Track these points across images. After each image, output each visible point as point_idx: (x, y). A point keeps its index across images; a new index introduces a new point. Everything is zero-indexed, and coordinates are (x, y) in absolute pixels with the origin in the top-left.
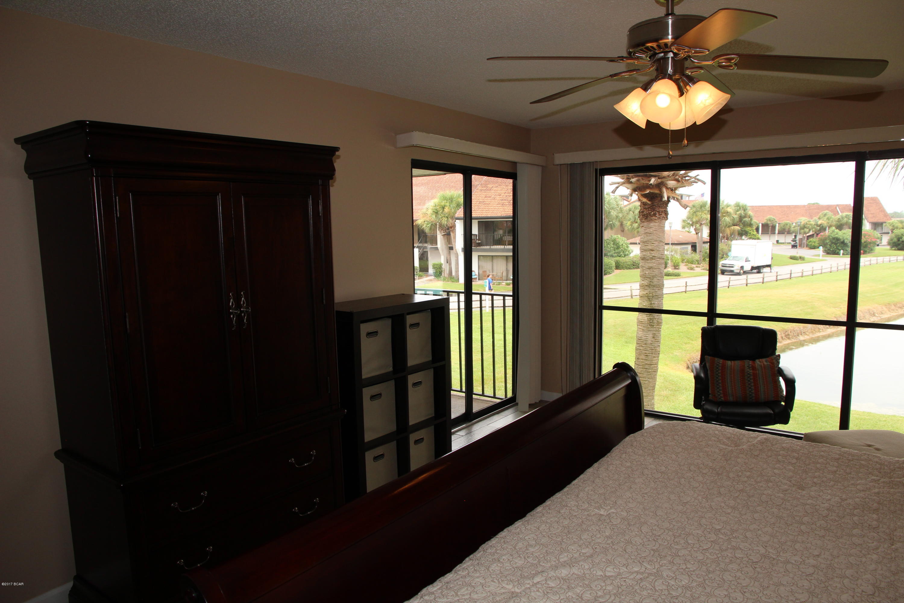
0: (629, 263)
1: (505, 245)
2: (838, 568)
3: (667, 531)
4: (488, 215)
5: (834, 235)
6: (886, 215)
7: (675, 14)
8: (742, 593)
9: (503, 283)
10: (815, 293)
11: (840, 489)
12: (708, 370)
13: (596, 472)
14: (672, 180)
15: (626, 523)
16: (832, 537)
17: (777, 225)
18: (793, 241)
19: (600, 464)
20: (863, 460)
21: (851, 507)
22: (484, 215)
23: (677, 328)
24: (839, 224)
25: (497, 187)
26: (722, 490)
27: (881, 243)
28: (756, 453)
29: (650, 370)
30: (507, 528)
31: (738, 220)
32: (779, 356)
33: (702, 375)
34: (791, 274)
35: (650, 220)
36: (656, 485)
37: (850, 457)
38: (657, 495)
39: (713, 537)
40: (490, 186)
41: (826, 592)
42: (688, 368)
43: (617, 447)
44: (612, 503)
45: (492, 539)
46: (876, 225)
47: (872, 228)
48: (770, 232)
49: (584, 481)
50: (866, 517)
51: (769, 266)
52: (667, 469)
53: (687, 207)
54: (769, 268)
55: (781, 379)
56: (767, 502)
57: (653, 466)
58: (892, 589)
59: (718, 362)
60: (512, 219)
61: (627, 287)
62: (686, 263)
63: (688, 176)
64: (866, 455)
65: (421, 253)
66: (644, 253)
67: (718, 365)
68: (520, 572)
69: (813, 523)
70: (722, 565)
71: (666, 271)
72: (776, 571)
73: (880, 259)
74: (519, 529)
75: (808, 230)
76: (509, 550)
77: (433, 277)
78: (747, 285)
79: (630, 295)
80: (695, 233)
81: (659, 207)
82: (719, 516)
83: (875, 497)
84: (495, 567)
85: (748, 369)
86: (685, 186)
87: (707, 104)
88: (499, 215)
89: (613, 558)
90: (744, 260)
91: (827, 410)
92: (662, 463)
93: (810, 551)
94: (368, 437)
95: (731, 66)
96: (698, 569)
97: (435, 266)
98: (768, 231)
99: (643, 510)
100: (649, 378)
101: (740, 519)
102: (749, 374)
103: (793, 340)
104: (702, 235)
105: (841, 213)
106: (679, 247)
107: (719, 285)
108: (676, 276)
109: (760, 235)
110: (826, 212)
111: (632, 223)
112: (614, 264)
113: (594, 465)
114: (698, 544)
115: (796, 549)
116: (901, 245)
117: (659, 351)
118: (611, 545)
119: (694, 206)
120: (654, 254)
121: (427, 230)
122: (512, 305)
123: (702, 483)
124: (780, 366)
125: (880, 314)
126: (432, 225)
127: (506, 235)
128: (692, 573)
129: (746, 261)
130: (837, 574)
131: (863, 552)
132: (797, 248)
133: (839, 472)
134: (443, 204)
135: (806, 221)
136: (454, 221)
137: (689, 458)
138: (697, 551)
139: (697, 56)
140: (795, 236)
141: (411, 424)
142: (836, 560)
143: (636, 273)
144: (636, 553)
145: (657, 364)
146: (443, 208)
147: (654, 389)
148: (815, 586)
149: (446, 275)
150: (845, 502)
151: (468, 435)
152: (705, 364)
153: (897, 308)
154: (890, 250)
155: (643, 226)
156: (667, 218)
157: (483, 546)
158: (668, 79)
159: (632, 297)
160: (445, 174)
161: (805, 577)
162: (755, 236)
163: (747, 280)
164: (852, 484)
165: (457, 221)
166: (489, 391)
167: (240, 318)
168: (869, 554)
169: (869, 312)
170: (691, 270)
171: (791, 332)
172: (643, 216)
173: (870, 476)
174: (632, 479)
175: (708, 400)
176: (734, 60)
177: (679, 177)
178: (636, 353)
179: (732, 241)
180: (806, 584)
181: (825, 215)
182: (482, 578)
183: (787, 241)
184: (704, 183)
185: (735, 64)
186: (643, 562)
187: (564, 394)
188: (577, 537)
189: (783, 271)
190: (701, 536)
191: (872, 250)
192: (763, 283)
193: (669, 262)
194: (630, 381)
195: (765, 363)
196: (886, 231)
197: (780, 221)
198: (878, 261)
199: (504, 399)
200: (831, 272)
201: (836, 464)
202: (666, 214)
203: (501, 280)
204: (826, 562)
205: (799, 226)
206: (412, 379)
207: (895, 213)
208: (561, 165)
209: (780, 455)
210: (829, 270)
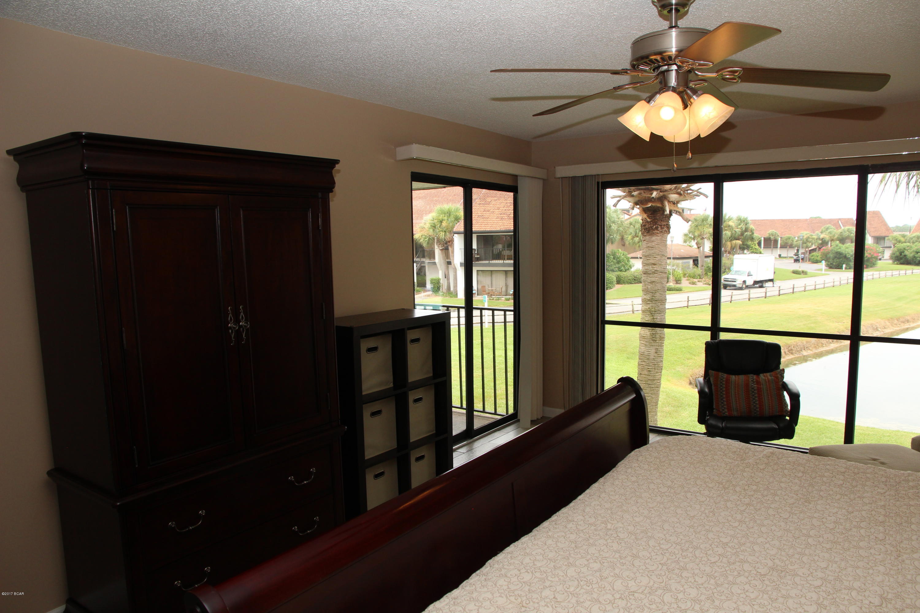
0: (630, 278)
1: (505, 259)
2: (845, 580)
3: (674, 545)
4: (487, 229)
5: (837, 249)
6: (888, 229)
7: (678, 27)
8: (750, 605)
9: (502, 299)
10: (818, 307)
11: (847, 502)
12: (712, 385)
13: (601, 487)
14: (674, 194)
15: (633, 537)
16: (840, 549)
17: (780, 239)
18: (795, 255)
19: (606, 478)
20: (868, 473)
21: (857, 520)
22: (483, 229)
23: (679, 343)
24: (841, 238)
25: (495, 200)
26: (729, 504)
27: (883, 257)
28: (762, 467)
29: (653, 386)
30: (514, 543)
31: (740, 234)
32: (783, 370)
33: (707, 390)
34: (793, 288)
35: (652, 234)
36: (663, 500)
37: (856, 471)
38: (664, 509)
39: (720, 550)
40: (489, 200)
41: (834, 603)
42: (690, 383)
43: (622, 462)
44: (619, 518)
45: (499, 555)
46: (879, 239)
47: (874, 243)
48: (772, 247)
49: (590, 496)
50: (872, 530)
51: (771, 280)
52: (674, 484)
53: (689, 221)
54: (772, 283)
55: (785, 393)
56: (774, 515)
57: (659, 481)
58: (899, 600)
59: (722, 377)
60: (513, 234)
61: (628, 302)
62: (687, 277)
63: (690, 190)
64: (872, 469)
65: (419, 268)
66: (646, 268)
67: (722, 379)
68: (528, 587)
69: (820, 536)
70: (731, 578)
71: (668, 285)
72: (784, 584)
73: (883, 273)
74: (526, 544)
75: (811, 244)
76: (517, 565)
77: (430, 293)
78: (749, 300)
79: (631, 310)
80: (696, 247)
81: (661, 220)
82: (726, 529)
83: (881, 510)
84: (502, 582)
85: (753, 383)
86: (687, 200)
87: (711, 117)
88: (498, 229)
89: (621, 572)
90: (747, 275)
91: (830, 426)
92: (668, 477)
93: (818, 563)
94: (369, 454)
95: (735, 79)
96: (707, 582)
97: (433, 281)
98: (771, 245)
99: (650, 525)
100: (652, 394)
101: (748, 532)
102: (753, 388)
103: (796, 356)
104: (703, 249)
105: (843, 226)
106: (680, 261)
107: (723, 299)
108: (677, 290)
109: (762, 250)
110: (828, 226)
111: (633, 237)
112: (615, 279)
113: (599, 480)
114: (706, 558)
115: (804, 562)
116: (903, 260)
117: (662, 367)
118: (619, 559)
119: (696, 220)
120: (656, 268)
121: (425, 245)
122: (513, 320)
123: (709, 497)
124: (785, 380)
125: (883, 329)
126: (429, 239)
127: (505, 250)
128: (700, 586)
129: (748, 276)
130: (845, 586)
131: (870, 564)
132: (799, 262)
133: (846, 485)
134: (441, 218)
135: (808, 235)
136: (452, 235)
137: (695, 473)
138: (705, 564)
139: (701, 69)
140: (798, 250)
141: (411, 441)
142: (844, 572)
143: (639, 287)
144: (644, 568)
145: (659, 379)
146: (441, 222)
147: (657, 405)
148: (823, 599)
149: (444, 291)
150: (852, 515)
151: (469, 452)
152: (709, 379)
153: (900, 323)
154: (893, 264)
155: (645, 240)
156: (669, 232)
157: (490, 561)
158: (672, 91)
159: (633, 312)
160: (445, 187)
161: (813, 589)
162: (757, 249)
163: (749, 294)
164: (859, 497)
165: (455, 235)
166: (490, 408)
167: (238, 333)
168: (876, 566)
169: (872, 327)
170: (693, 284)
171: (794, 347)
172: (644, 229)
173: (876, 488)
174: (638, 494)
175: (712, 415)
176: (738, 73)
177: (681, 190)
178: (639, 369)
179: (734, 255)
180: (814, 596)
181: (827, 229)
182: (490, 593)
183: (789, 256)
184: (707, 197)
185: (739, 77)
186: (651, 575)
187: (566, 410)
188: (584, 552)
189: (786, 285)
190: (708, 549)
191: (874, 264)
192: (765, 297)
193: (671, 276)
194: (634, 396)
195: (770, 378)
196: (888, 246)
197: (781, 235)
198: (881, 275)
199: (504, 415)
200: (833, 286)
201: (842, 477)
202: (669, 227)
203: (500, 295)
204: (834, 575)
205: (801, 240)
206: (412, 396)
207: (897, 227)
208: (562, 178)
209: (786, 469)
210: (832, 284)
